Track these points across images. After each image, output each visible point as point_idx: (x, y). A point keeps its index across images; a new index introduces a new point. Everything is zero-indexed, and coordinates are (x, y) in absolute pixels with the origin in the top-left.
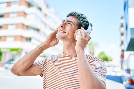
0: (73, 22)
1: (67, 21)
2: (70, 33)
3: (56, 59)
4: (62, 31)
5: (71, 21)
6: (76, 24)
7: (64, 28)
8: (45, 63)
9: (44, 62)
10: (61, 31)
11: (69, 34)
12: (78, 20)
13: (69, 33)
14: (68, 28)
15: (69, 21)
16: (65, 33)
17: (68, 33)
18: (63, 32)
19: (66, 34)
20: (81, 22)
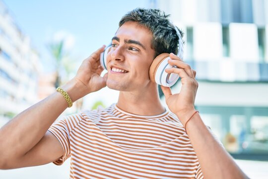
0: (141, 43)
1: (125, 41)
2: (138, 72)
3: (100, 122)
4: (120, 69)
5: (136, 40)
6: (148, 46)
7: (122, 62)
8: (71, 130)
9: (66, 128)
10: (117, 70)
11: (138, 75)
12: (153, 34)
13: (136, 73)
14: (132, 60)
15: (131, 42)
16: (127, 72)
17: (134, 72)
18: (121, 72)
19: (130, 75)
20: (161, 36)
